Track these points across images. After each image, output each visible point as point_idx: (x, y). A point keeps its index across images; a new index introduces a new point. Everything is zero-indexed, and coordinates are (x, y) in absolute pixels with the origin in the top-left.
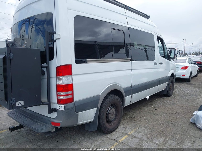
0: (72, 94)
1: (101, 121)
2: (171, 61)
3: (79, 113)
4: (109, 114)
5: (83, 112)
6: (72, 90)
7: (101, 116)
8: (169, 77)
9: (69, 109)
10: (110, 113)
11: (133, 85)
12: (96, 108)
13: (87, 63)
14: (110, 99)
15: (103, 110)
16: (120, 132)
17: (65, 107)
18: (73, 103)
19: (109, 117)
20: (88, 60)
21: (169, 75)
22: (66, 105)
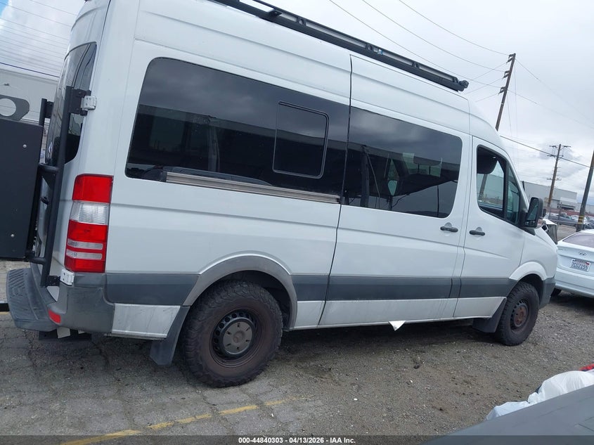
0: (104, 252)
1: (190, 345)
2: (533, 234)
3: (117, 305)
4: (226, 335)
5: (130, 305)
6: (104, 241)
7: (193, 333)
8: (512, 281)
9: (85, 286)
10: (229, 333)
11: (333, 273)
12: (179, 307)
13: (164, 181)
14: (234, 294)
15: (204, 318)
16: (247, 394)
17: (76, 279)
18: (103, 274)
19: (225, 342)
20: (169, 173)
21: (517, 276)
22: (79, 274)
